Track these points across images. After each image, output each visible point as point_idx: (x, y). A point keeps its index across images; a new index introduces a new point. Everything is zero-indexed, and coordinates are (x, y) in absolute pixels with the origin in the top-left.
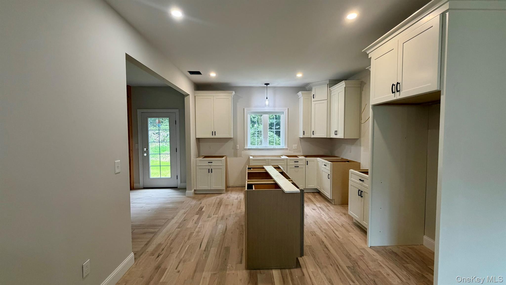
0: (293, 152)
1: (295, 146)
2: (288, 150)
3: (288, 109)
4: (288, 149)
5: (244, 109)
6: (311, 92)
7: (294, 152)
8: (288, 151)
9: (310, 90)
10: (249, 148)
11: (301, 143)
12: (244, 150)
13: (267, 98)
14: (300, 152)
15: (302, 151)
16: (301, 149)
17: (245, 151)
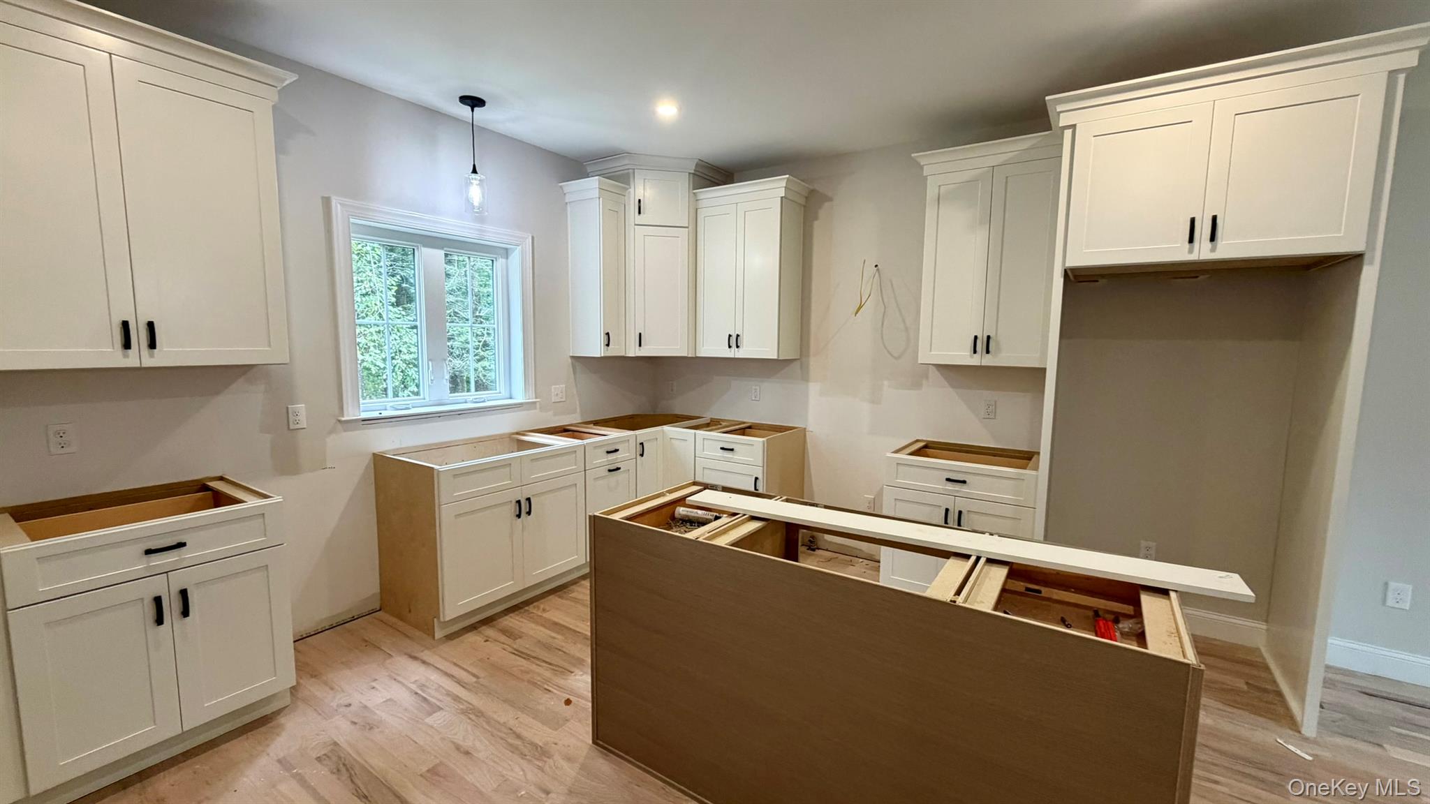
0: (551, 413)
1: (558, 391)
2: (535, 408)
3: (533, 238)
4: (535, 403)
5: (327, 202)
6: (628, 189)
7: (555, 415)
8: (537, 411)
9: (623, 179)
10: (364, 415)
11: (575, 379)
12: (339, 426)
13: (474, 171)
14: (574, 412)
15: (578, 410)
16: (578, 403)
17: (344, 434)
